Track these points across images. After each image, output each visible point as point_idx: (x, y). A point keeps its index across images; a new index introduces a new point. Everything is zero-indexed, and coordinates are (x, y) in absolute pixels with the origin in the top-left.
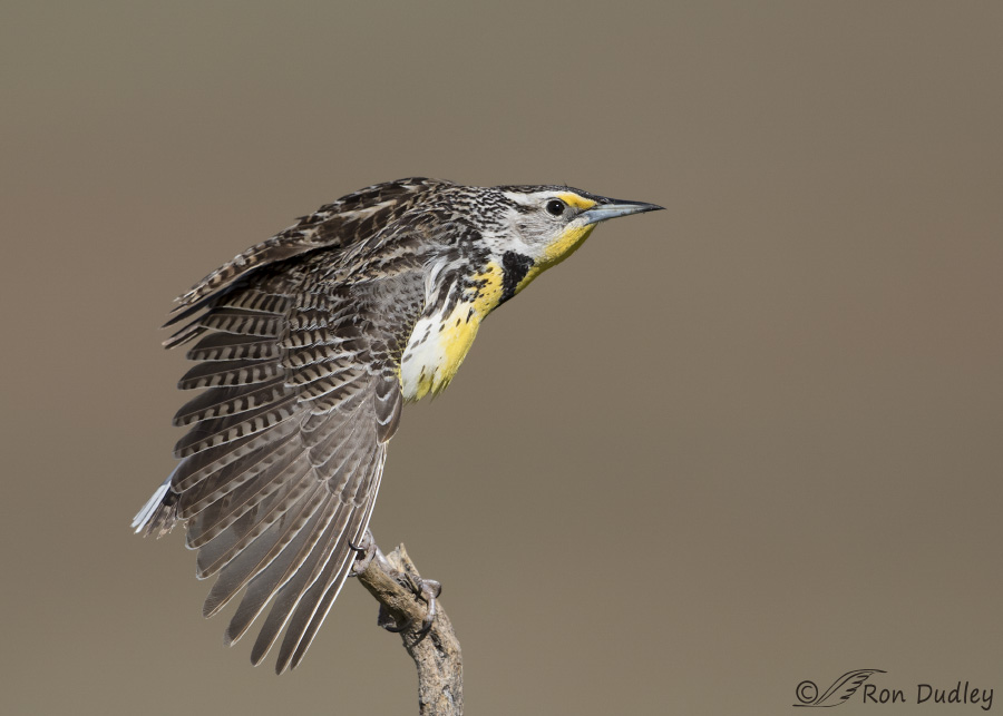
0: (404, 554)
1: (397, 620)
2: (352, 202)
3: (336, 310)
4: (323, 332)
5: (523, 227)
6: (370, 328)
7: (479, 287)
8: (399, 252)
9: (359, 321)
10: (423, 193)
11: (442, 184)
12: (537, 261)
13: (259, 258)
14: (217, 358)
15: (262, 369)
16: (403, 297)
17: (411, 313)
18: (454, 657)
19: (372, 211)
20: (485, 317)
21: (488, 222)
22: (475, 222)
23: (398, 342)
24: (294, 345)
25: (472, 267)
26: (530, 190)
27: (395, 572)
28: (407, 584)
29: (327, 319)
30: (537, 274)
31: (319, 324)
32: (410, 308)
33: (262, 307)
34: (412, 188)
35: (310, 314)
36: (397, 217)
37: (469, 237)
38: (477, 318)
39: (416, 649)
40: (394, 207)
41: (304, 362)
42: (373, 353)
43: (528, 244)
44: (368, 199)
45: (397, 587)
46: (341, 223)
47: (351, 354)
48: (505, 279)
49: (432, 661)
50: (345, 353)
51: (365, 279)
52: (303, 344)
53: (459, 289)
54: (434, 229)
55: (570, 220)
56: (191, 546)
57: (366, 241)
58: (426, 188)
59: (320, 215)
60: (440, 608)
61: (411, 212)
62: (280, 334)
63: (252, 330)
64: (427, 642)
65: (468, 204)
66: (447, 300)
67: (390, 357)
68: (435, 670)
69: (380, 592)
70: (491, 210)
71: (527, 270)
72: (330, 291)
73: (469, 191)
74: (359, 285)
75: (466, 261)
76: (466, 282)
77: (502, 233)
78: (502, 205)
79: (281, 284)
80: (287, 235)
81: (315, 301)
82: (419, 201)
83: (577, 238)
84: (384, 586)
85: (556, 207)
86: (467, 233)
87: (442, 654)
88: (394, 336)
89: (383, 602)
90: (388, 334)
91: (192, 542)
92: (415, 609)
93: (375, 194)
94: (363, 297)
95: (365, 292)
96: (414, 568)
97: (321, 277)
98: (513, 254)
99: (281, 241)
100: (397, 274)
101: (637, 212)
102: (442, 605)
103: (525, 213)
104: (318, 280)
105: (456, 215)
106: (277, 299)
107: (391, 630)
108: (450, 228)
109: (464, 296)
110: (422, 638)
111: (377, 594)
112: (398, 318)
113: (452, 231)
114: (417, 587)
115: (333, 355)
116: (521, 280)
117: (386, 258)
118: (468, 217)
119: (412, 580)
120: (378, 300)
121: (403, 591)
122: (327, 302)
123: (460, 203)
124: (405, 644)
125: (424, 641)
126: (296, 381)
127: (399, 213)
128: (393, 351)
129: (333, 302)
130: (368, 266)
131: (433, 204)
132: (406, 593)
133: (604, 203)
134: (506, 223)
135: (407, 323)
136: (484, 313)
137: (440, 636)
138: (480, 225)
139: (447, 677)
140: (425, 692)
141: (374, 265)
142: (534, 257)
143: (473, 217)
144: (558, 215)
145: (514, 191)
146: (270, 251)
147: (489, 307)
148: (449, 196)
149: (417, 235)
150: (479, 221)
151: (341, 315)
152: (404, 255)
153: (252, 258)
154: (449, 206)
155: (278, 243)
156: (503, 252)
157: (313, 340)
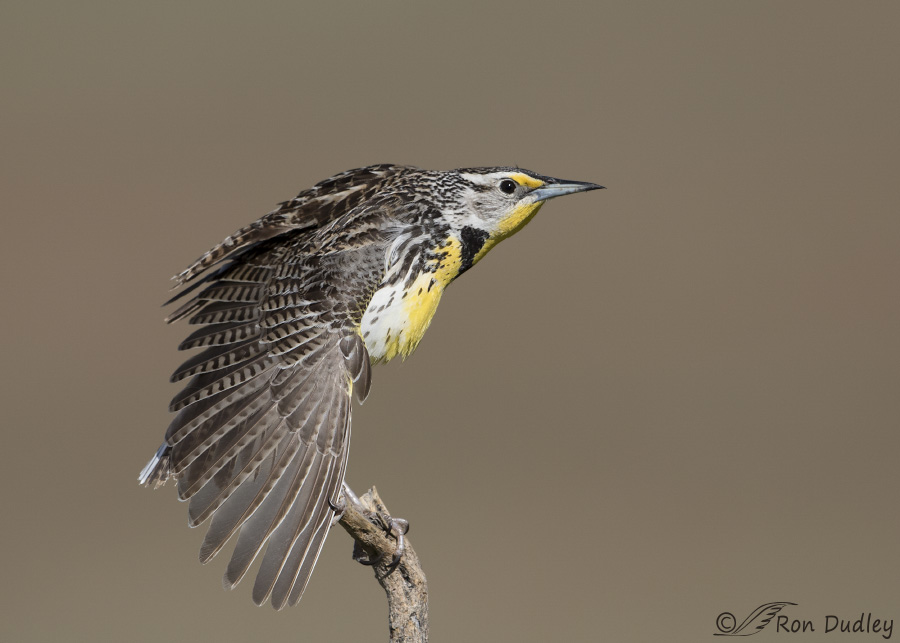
0: (376, 496)
1: (370, 554)
2: (327, 187)
3: (306, 277)
4: (294, 296)
5: (480, 204)
6: (334, 292)
7: (440, 259)
8: (364, 227)
9: (325, 286)
10: (390, 178)
11: (407, 170)
12: (491, 234)
13: (246, 239)
15: (243, 329)
16: (365, 266)
17: (372, 280)
18: (420, 587)
19: (344, 194)
21: (448, 202)
22: (435, 202)
23: (358, 305)
24: (271, 308)
25: (433, 242)
26: (486, 171)
27: (367, 512)
28: (378, 522)
30: (492, 246)
31: (291, 289)
32: (371, 275)
34: (380, 174)
35: (285, 282)
37: (430, 215)
38: (438, 287)
39: (387, 581)
40: (364, 190)
41: (277, 322)
42: (334, 313)
43: (484, 219)
44: (342, 183)
45: (370, 525)
46: (318, 206)
47: (315, 314)
48: (463, 251)
49: (401, 591)
50: (311, 314)
51: (333, 251)
52: (278, 307)
53: (421, 261)
54: (396, 209)
55: (521, 198)
56: (182, 498)
57: (338, 219)
58: (392, 174)
59: (299, 200)
60: (407, 544)
61: (378, 194)
62: (261, 299)
63: (239, 298)
64: (397, 574)
65: (429, 186)
66: (410, 271)
67: (349, 317)
68: (404, 599)
69: (354, 530)
70: (450, 190)
71: (483, 243)
72: (303, 262)
73: (429, 175)
74: (328, 256)
75: (428, 236)
76: (428, 255)
77: (460, 211)
78: (460, 185)
79: (267, 258)
80: (270, 218)
82: (386, 185)
83: (527, 214)
84: (357, 524)
85: (508, 187)
86: (429, 211)
87: (410, 585)
88: (355, 299)
89: (357, 539)
90: (350, 297)
91: (183, 495)
92: (386, 545)
93: (348, 179)
94: (330, 266)
95: (332, 262)
96: (384, 508)
97: (299, 251)
98: (470, 228)
99: (264, 223)
100: (361, 247)
101: (581, 191)
102: (410, 541)
103: (481, 192)
104: (296, 253)
105: (418, 197)
106: (262, 270)
107: (364, 563)
108: (411, 208)
109: (426, 268)
110: (391, 571)
111: (351, 531)
112: (360, 284)
113: (414, 212)
114: (387, 525)
115: (301, 316)
116: (478, 251)
117: (353, 233)
118: (429, 199)
119: (383, 518)
120: (343, 268)
121: (375, 528)
122: (300, 271)
123: (422, 186)
124: (377, 576)
125: (394, 573)
126: (269, 338)
127: (368, 196)
128: (353, 312)
129: (305, 271)
130: (337, 240)
131: (398, 187)
132: (378, 531)
133: (551, 183)
134: (463, 202)
135: (367, 288)
136: (445, 283)
137: (408, 568)
138: (440, 204)
139: (414, 605)
140: (394, 618)
141: (342, 239)
142: (489, 231)
143: (434, 198)
144: (510, 193)
145: (471, 173)
146: (255, 232)
147: (449, 277)
148: (412, 180)
149: (380, 214)
150: (439, 201)
151: (311, 282)
152: (368, 230)
153: (239, 239)
154: (412, 189)
155: (262, 226)
156: (462, 227)
157: (286, 304)
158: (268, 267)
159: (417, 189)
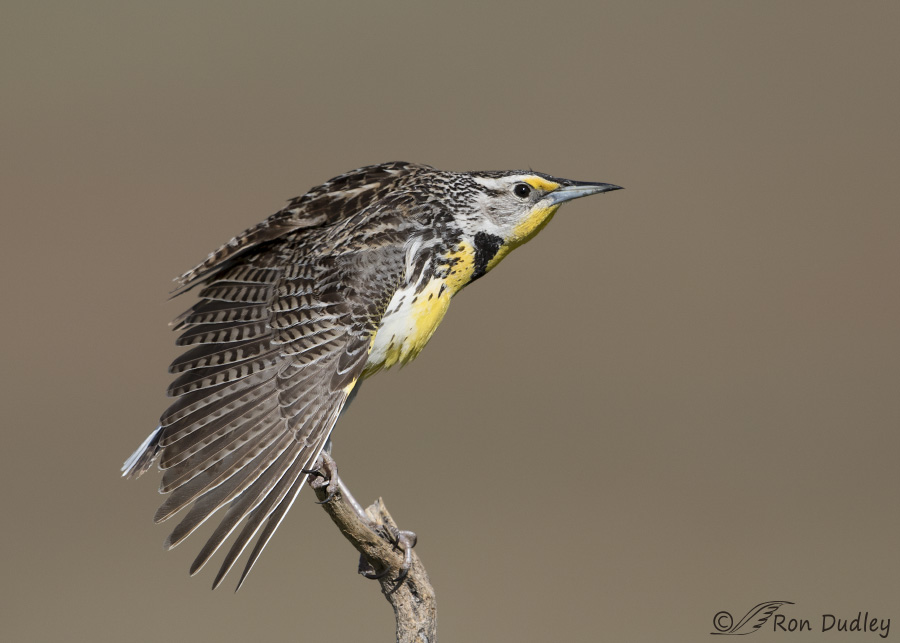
0: (382, 507)
1: (377, 569)
2: (339, 183)
3: (321, 278)
4: (308, 298)
5: (493, 209)
6: (352, 294)
7: (451, 265)
8: (381, 228)
9: (342, 288)
10: (404, 177)
11: (422, 169)
12: (506, 241)
13: (250, 239)
14: (212, 320)
15: (251, 328)
16: (384, 268)
17: (391, 283)
18: (429, 602)
19: (357, 192)
20: (456, 293)
21: (460, 206)
22: (448, 206)
23: (377, 309)
24: (282, 309)
25: (445, 245)
26: (499, 175)
27: (374, 524)
28: (385, 535)
29: (313, 286)
30: (507, 253)
31: (305, 290)
32: (389, 278)
33: (255, 279)
34: (395, 173)
35: (297, 283)
36: (379, 198)
37: (442, 218)
38: (448, 294)
39: (394, 596)
40: (378, 189)
41: (290, 323)
42: (354, 317)
43: (498, 225)
44: (353, 181)
45: (376, 538)
46: (328, 201)
47: (334, 317)
48: (476, 257)
49: (409, 606)
50: (328, 316)
51: (349, 251)
52: (290, 307)
53: (432, 266)
54: (412, 209)
55: (536, 202)
56: (162, 467)
57: (350, 218)
58: (406, 173)
59: (309, 195)
60: (415, 557)
61: (392, 193)
62: (270, 299)
63: (245, 298)
64: (404, 589)
65: (442, 189)
66: (422, 276)
67: (370, 321)
68: (411, 615)
69: (360, 543)
70: (463, 194)
71: (498, 249)
72: (316, 262)
73: (443, 176)
74: (343, 256)
75: (440, 241)
76: (439, 260)
77: (473, 216)
78: (474, 190)
79: (272, 259)
80: (277, 215)
81: (303, 271)
82: (400, 184)
83: (543, 218)
84: (363, 537)
85: (522, 190)
86: (442, 214)
87: (418, 600)
88: (374, 302)
89: (363, 552)
90: (369, 300)
91: (164, 464)
92: (393, 558)
93: (360, 177)
94: (347, 266)
95: (349, 262)
96: (391, 520)
97: (308, 251)
98: (484, 234)
99: (271, 222)
100: (379, 247)
101: (598, 192)
102: (418, 554)
103: (495, 196)
104: (305, 254)
105: (431, 198)
106: (268, 271)
107: (369, 577)
108: (427, 208)
109: (437, 273)
110: (398, 586)
111: (357, 544)
112: (379, 287)
113: (428, 212)
114: (394, 538)
115: (317, 317)
116: (491, 258)
117: (369, 233)
118: (442, 201)
119: (389, 531)
120: (361, 269)
121: (382, 541)
122: (314, 272)
123: (435, 187)
124: (384, 591)
125: (401, 588)
126: (282, 339)
127: (381, 195)
128: (373, 316)
129: (319, 272)
130: (352, 240)
131: (412, 187)
132: (384, 544)
133: (567, 185)
134: (476, 206)
135: (386, 291)
136: (456, 289)
137: (416, 583)
138: (453, 209)
139: (422, 621)
140: (402, 634)
141: (358, 238)
142: (504, 237)
143: (447, 201)
144: (524, 197)
145: (483, 177)
146: (260, 231)
147: (461, 283)
148: (426, 180)
149: (398, 214)
150: (452, 205)
151: (326, 283)
152: (386, 231)
153: (244, 239)
154: (426, 189)
155: (268, 226)
156: (475, 233)
157: (299, 305)
158: (275, 268)
159: (431, 190)
